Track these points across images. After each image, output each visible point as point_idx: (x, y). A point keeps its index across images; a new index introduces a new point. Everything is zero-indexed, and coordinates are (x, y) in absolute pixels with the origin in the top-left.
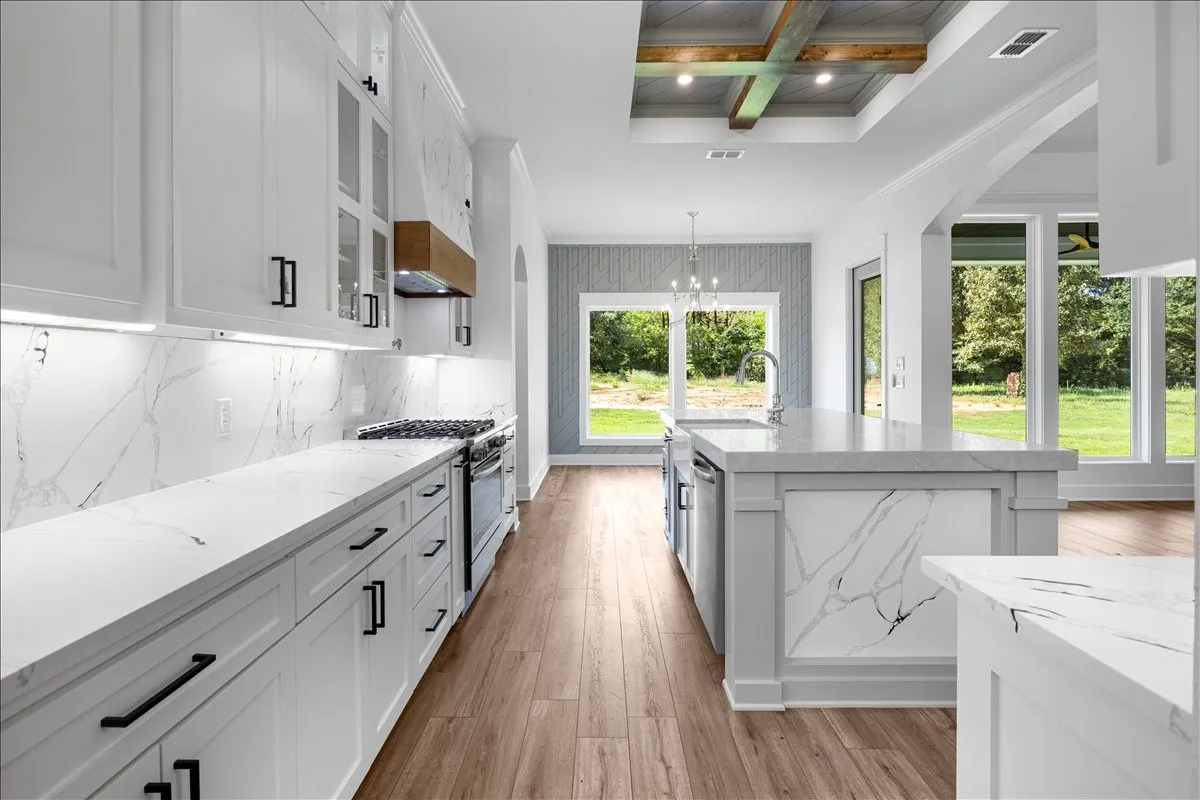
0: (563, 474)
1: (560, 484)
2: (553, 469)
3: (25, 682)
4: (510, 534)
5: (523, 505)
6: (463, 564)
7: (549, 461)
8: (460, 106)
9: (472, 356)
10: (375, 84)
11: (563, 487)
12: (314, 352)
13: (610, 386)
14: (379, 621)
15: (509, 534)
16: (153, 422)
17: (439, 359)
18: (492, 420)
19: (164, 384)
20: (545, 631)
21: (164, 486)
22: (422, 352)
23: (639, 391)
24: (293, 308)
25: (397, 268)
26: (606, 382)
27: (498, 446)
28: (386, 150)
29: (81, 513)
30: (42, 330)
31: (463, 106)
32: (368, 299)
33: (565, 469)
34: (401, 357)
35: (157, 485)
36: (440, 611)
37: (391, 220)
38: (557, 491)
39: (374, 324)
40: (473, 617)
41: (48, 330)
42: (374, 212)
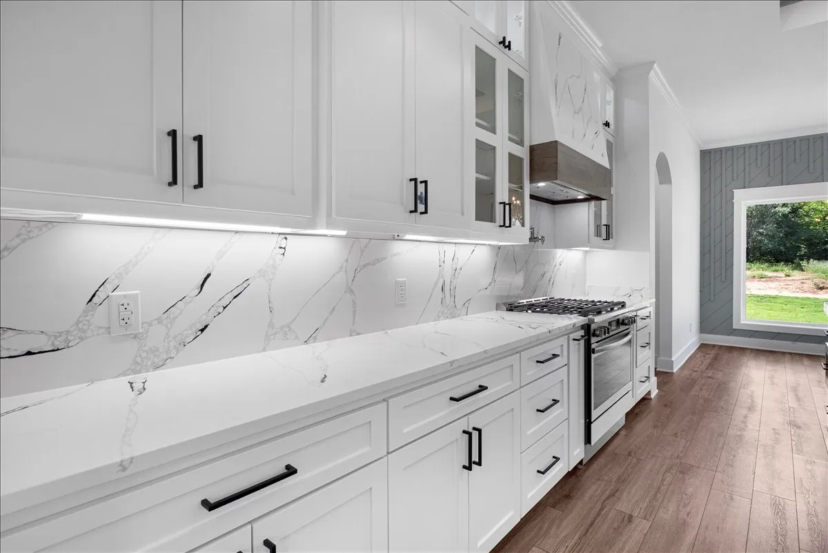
0: (713, 352)
1: (707, 361)
2: (703, 347)
3: (124, 469)
4: (645, 400)
5: (663, 376)
6: (583, 421)
7: (700, 339)
8: (597, 46)
9: (614, 248)
10: (509, 42)
11: (710, 364)
12: (473, 247)
13: (781, 274)
14: (475, 458)
15: (643, 399)
16: (352, 292)
17: (586, 251)
18: (624, 302)
19: (359, 269)
20: (660, 500)
21: (359, 334)
22: (569, 246)
23: (817, 281)
24: (426, 215)
25: (532, 180)
26: (777, 271)
27: (626, 325)
28: (523, 92)
29: (305, 346)
30: (283, 236)
31: (600, 45)
32: (502, 205)
33: (717, 348)
34: (550, 250)
35: (353, 333)
36: (554, 457)
37: (527, 144)
38: (703, 367)
39: (507, 224)
40: (595, 466)
41: (287, 236)
42: (510, 139)
